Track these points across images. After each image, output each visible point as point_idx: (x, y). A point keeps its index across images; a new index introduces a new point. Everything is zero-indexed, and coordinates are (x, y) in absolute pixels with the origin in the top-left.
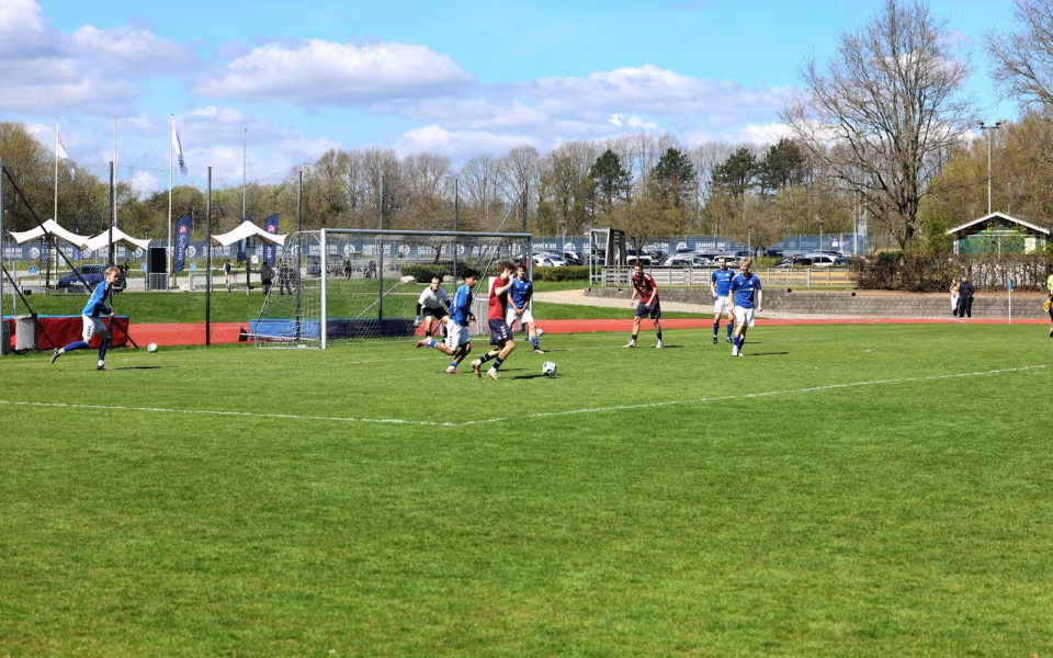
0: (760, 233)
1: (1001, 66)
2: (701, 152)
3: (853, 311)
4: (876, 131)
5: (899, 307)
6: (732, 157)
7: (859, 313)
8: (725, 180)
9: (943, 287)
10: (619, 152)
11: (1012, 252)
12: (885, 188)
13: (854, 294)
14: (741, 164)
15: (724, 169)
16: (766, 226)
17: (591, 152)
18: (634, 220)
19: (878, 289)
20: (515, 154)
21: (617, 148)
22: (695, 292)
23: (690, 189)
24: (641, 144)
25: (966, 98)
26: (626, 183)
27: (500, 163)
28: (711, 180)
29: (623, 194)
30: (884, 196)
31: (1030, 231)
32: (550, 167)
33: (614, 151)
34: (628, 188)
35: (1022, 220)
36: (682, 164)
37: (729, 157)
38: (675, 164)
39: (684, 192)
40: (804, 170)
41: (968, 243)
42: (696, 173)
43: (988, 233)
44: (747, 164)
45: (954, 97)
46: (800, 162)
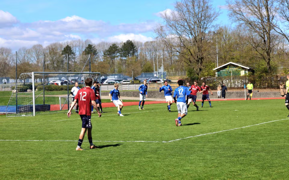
0: (135, 72)
1: (232, 12)
2: (99, 45)
4: (187, 35)
6: (111, 47)
8: (108, 55)
10: (71, 46)
11: (236, 76)
12: (192, 55)
14: (113, 49)
15: (107, 51)
17: (61, 46)
20: (34, 47)
21: (70, 44)
22: (127, 92)
23: (97, 58)
24: (79, 43)
25: (218, 24)
26: (74, 56)
27: (29, 50)
28: (103, 55)
29: (73, 60)
30: (191, 58)
32: (48, 51)
33: (69, 46)
34: (74, 58)
35: (240, 64)
36: (93, 50)
37: (109, 47)
38: (91, 49)
39: (94, 59)
40: (135, 51)
41: (221, 73)
42: (98, 53)
43: (227, 69)
44: (115, 49)
45: (214, 23)
46: (134, 48)
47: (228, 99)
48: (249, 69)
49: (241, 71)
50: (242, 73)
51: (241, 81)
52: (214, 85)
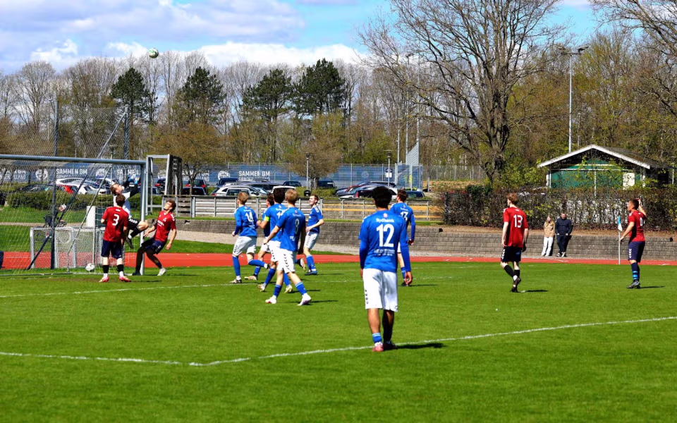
0: (318, 161)
2: (230, 73)
3: (439, 248)
4: (464, 55)
5: (489, 245)
6: (265, 78)
7: (445, 251)
8: (258, 104)
9: (536, 223)
10: (143, 72)
11: (609, 188)
12: (473, 116)
13: (441, 230)
14: (274, 86)
15: (255, 92)
16: (324, 154)
17: (112, 71)
18: (188, 145)
19: (464, 224)
20: (28, 70)
21: (140, 67)
23: (221, 112)
25: (560, 24)
26: (149, 104)
27: (12, 80)
28: (242, 103)
29: (147, 117)
30: (473, 125)
31: (629, 166)
32: (68, 85)
33: (137, 69)
34: (151, 110)
35: (620, 153)
36: (210, 85)
37: (261, 79)
38: (203, 85)
39: (213, 116)
40: (342, 94)
41: (560, 178)
42: (226, 95)
43: (579, 166)
44: (281, 87)
45: (548, 21)
46: (338, 85)
47: (578, 258)
48: (649, 167)
49: (625, 174)
50: (629, 180)
51: (622, 206)
52: (539, 212)
